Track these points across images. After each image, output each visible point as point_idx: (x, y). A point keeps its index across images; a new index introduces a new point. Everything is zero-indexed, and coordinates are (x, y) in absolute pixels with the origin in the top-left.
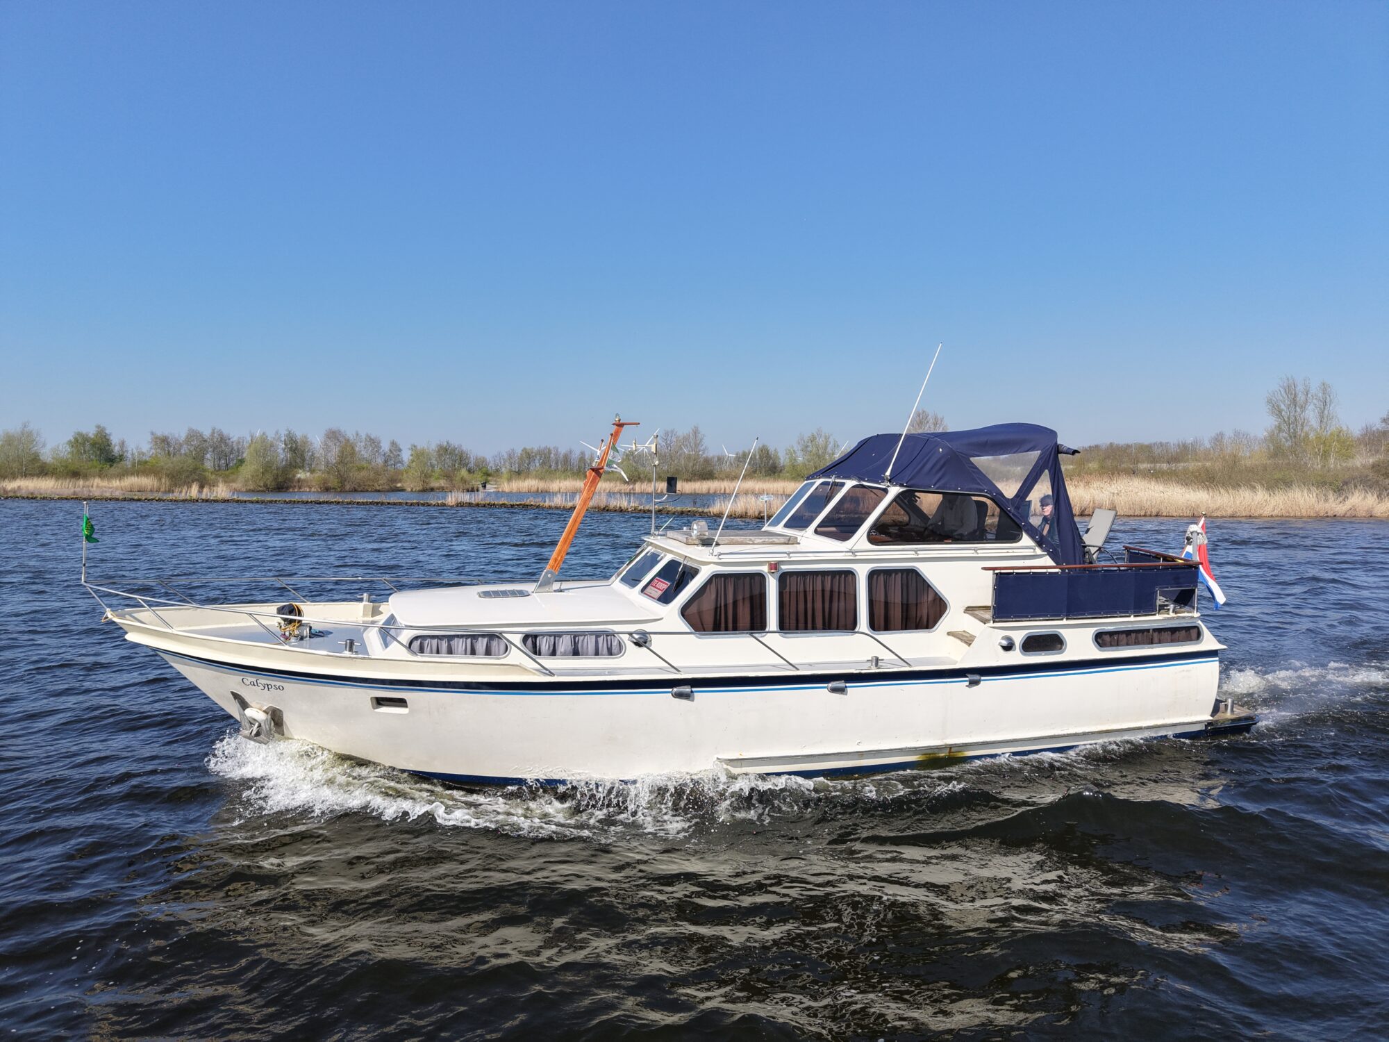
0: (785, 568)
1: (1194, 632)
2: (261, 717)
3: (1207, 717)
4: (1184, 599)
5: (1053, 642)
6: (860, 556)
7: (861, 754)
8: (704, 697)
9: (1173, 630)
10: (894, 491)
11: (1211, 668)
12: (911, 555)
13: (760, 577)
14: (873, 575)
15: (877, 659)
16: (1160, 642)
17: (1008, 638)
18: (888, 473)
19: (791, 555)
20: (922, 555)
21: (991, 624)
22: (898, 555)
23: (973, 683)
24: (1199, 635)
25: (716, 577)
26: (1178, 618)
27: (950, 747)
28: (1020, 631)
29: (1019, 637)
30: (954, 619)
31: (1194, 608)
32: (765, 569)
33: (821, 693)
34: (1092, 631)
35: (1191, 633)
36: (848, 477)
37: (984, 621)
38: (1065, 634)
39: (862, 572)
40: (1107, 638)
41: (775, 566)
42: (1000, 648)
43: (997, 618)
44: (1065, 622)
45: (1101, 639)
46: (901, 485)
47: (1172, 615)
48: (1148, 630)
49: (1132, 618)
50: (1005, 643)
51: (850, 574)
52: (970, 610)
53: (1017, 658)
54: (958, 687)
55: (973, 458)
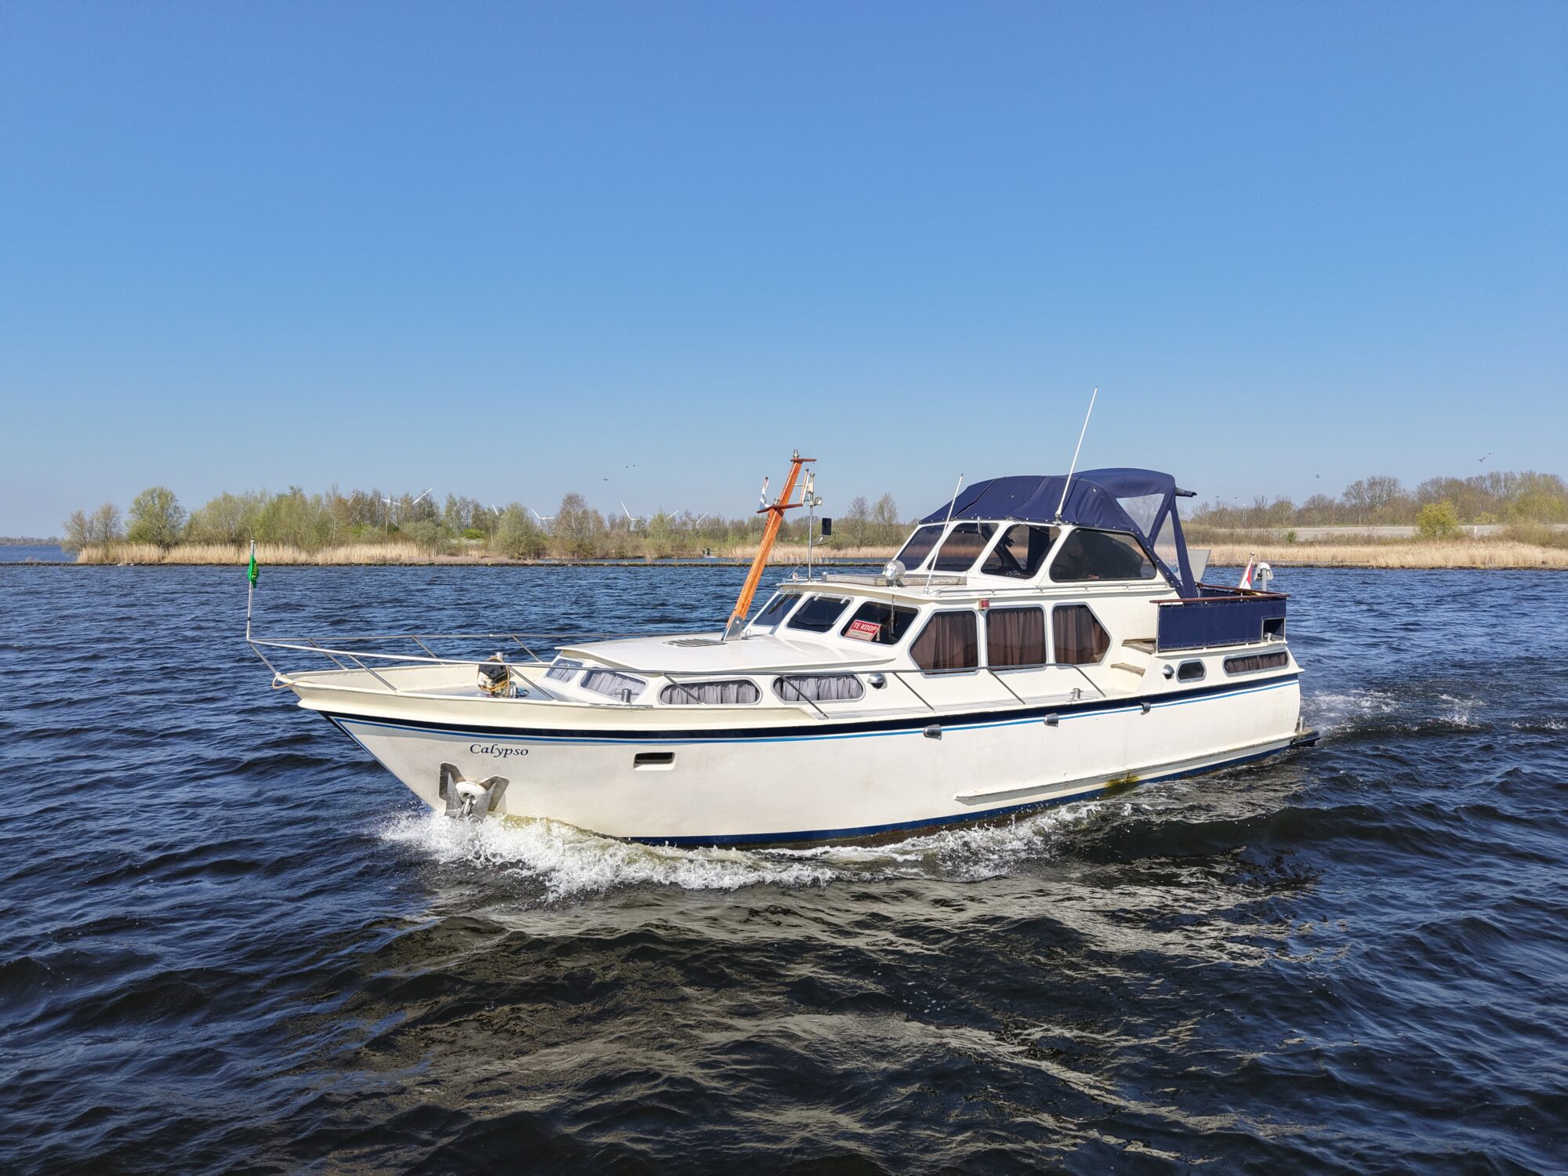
0: (992, 605)
1: (1283, 657)
2: (478, 791)
3: (1293, 734)
4: (1274, 627)
5: (1198, 670)
6: (1047, 592)
7: (1066, 784)
8: (950, 734)
9: (1270, 656)
10: (1066, 530)
11: (1293, 689)
12: (1081, 591)
13: (971, 614)
14: (1057, 609)
15: (1079, 691)
16: (1258, 668)
17: (1168, 667)
18: (1059, 512)
19: (996, 592)
20: (1092, 590)
21: (1157, 654)
22: (1073, 592)
23: (1146, 710)
24: (1286, 659)
25: (938, 615)
26: (1276, 645)
27: (1129, 772)
28: (1177, 658)
29: (1176, 665)
30: (1116, 652)
31: (1282, 635)
32: (976, 607)
33: (1038, 726)
34: (1221, 659)
35: (1279, 659)
36: (1003, 518)
37: (1150, 653)
38: (1205, 661)
39: (1048, 607)
40: (1230, 664)
41: (985, 603)
42: (1164, 677)
43: (1161, 647)
44: (1205, 650)
45: (1231, 666)
47: (1270, 642)
48: (1255, 657)
49: (1247, 646)
50: (1167, 671)
51: (1039, 610)
52: (1126, 643)
53: (1175, 685)
54: (1135, 712)
55: (1118, 499)
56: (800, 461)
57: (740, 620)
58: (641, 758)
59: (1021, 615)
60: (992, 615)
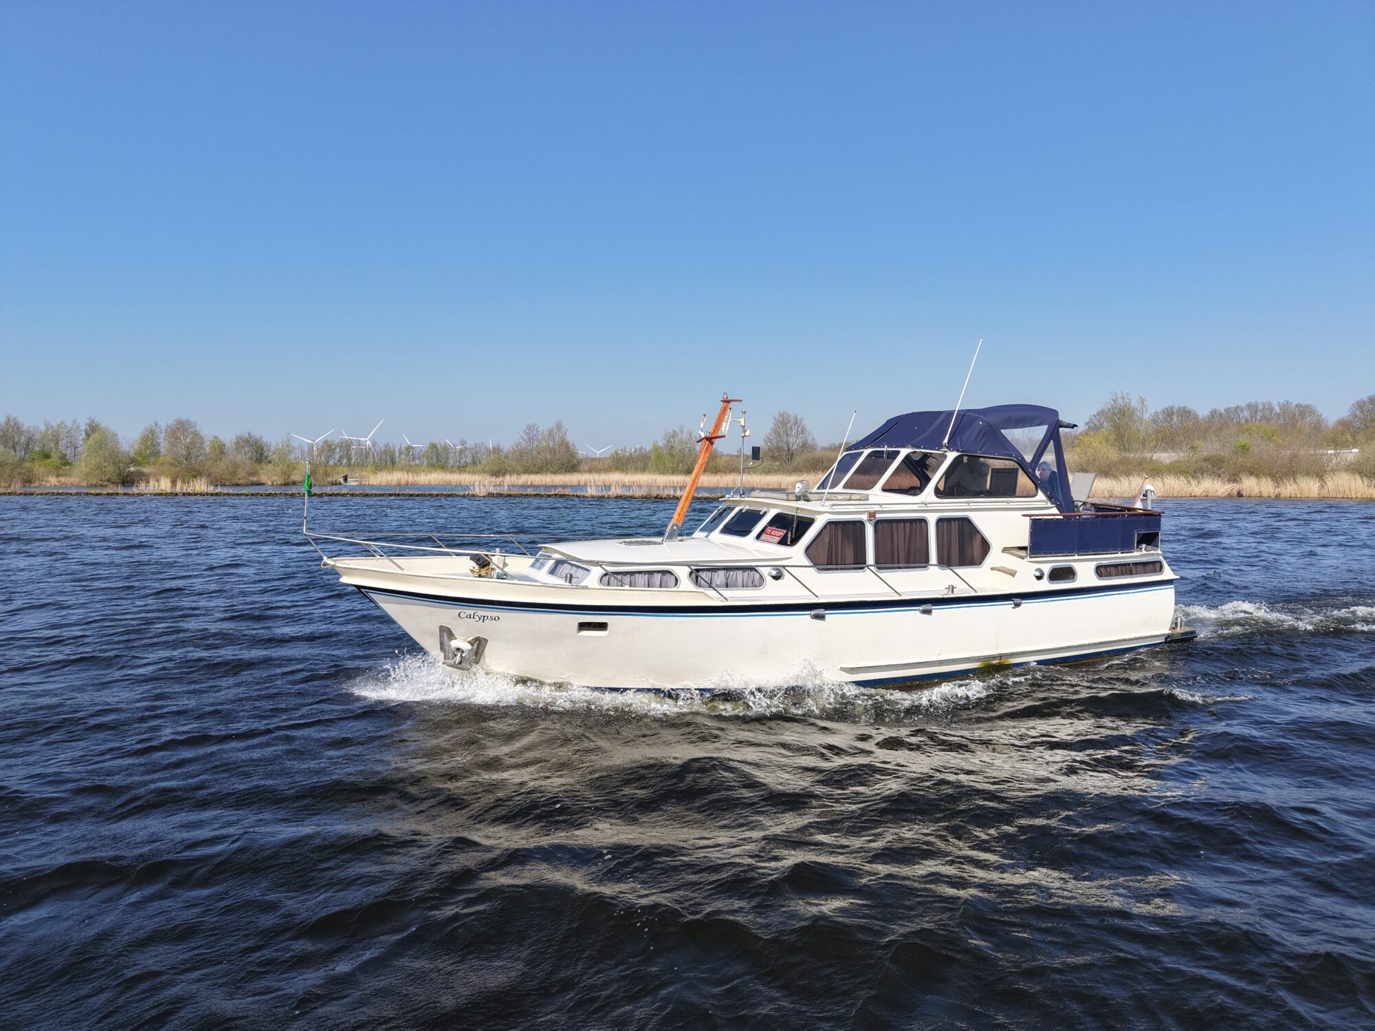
0: (878, 516)
1: (1158, 566)
3: (1167, 631)
4: (1150, 539)
5: (1067, 573)
6: (930, 507)
7: (941, 663)
8: (833, 617)
9: (1145, 564)
10: (951, 456)
11: (1169, 593)
12: (965, 506)
13: (861, 524)
14: (940, 521)
15: (953, 587)
16: (1131, 573)
17: (1039, 570)
18: (946, 441)
19: (883, 506)
20: (973, 506)
21: (1029, 559)
22: (956, 507)
23: (1017, 605)
24: (1161, 567)
25: (830, 524)
26: (1149, 554)
27: (1000, 656)
28: (1048, 564)
29: (1046, 569)
30: (995, 557)
31: (1157, 547)
32: (864, 517)
33: (914, 614)
34: (1093, 565)
35: (1155, 566)
36: (904, 446)
37: (1022, 558)
38: (1077, 567)
39: (932, 519)
40: (1102, 569)
41: (872, 515)
42: (1035, 578)
43: (1033, 554)
44: (1076, 557)
45: (1101, 571)
46: (958, 451)
47: (1144, 552)
48: (1129, 564)
49: (1119, 555)
50: (1038, 574)
51: (923, 521)
52: (1005, 550)
53: (1045, 585)
54: (1007, 607)
55: (1002, 431)
56: (728, 402)
57: (677, 526)
58: (583, 626)
59: (908, 525)
60: (878, 524)
